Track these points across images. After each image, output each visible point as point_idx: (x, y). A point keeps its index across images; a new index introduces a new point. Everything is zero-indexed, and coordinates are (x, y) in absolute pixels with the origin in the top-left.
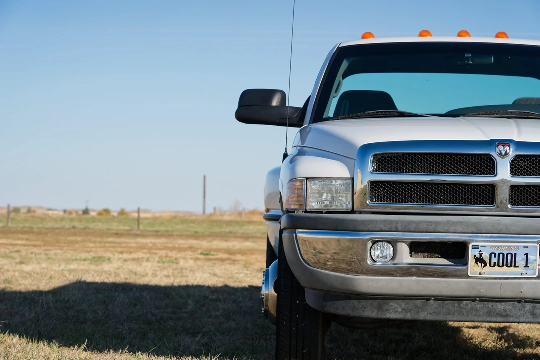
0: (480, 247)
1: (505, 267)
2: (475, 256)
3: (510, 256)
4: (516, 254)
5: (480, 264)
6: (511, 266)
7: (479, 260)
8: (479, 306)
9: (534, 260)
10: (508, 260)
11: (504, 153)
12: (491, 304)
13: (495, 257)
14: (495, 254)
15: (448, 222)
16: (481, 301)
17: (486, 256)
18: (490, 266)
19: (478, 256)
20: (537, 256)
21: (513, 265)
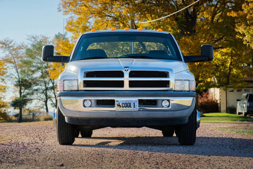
0: (119, 101)
1: (127, 107)
2: (117, 104)
4: (130, 103)
5: (119, 107)
7: (119, 105)
9: (136, 105)
11: (126, 70)
13: (124, 104)
15: (108, 93)
17: (121, 104)
18: (122, 107)
19: (118, 104)
21: (130, 107)
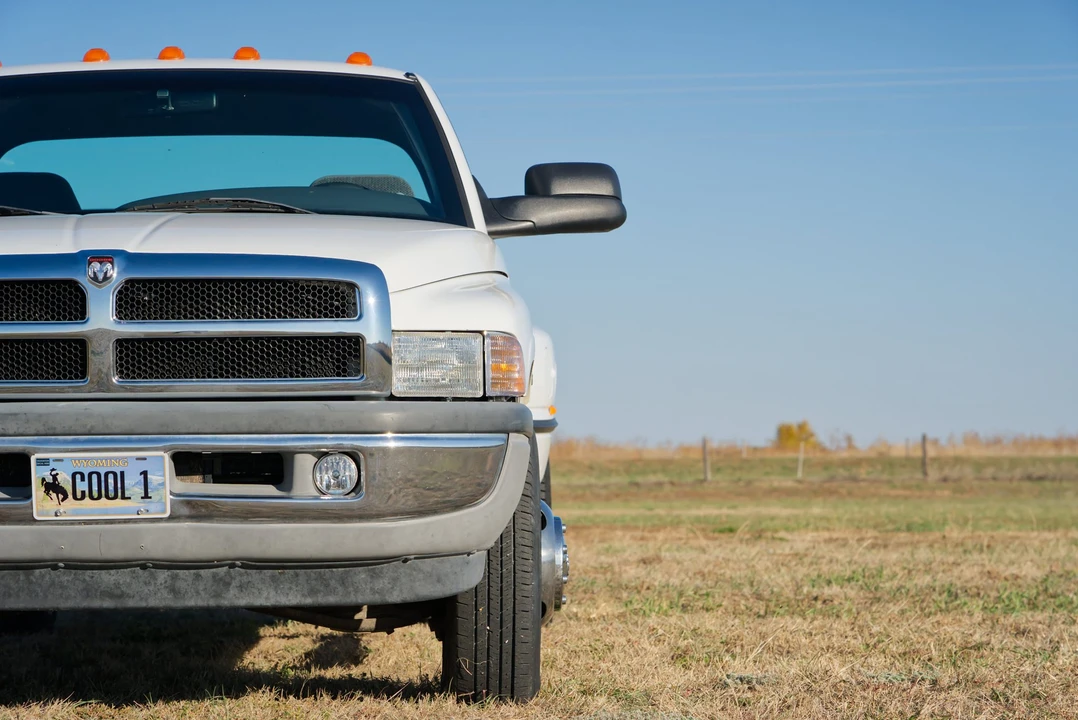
0: (51, 461)
1: (104, 499)
2: (44, 480)
3: (111, 476)
4: (122, 473)
5: (54, 495)
6: (115, 497)
7: (52, 487)
8: (65, 577)
9: (160, 485)
10: (110, 486)
11: (101, 277)
12: (89, 572)
13: (83, 479)
14: (82, 475)
16: (67, 567)
17: (64, 479)
18: (75, 498)
19: (50, 479)
20: (164, 475)
21: (120, 494)
